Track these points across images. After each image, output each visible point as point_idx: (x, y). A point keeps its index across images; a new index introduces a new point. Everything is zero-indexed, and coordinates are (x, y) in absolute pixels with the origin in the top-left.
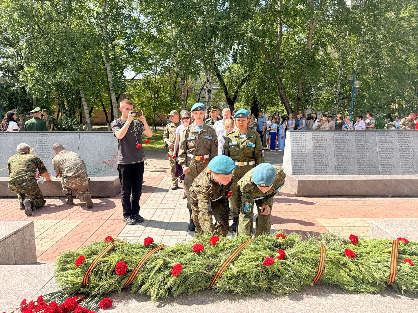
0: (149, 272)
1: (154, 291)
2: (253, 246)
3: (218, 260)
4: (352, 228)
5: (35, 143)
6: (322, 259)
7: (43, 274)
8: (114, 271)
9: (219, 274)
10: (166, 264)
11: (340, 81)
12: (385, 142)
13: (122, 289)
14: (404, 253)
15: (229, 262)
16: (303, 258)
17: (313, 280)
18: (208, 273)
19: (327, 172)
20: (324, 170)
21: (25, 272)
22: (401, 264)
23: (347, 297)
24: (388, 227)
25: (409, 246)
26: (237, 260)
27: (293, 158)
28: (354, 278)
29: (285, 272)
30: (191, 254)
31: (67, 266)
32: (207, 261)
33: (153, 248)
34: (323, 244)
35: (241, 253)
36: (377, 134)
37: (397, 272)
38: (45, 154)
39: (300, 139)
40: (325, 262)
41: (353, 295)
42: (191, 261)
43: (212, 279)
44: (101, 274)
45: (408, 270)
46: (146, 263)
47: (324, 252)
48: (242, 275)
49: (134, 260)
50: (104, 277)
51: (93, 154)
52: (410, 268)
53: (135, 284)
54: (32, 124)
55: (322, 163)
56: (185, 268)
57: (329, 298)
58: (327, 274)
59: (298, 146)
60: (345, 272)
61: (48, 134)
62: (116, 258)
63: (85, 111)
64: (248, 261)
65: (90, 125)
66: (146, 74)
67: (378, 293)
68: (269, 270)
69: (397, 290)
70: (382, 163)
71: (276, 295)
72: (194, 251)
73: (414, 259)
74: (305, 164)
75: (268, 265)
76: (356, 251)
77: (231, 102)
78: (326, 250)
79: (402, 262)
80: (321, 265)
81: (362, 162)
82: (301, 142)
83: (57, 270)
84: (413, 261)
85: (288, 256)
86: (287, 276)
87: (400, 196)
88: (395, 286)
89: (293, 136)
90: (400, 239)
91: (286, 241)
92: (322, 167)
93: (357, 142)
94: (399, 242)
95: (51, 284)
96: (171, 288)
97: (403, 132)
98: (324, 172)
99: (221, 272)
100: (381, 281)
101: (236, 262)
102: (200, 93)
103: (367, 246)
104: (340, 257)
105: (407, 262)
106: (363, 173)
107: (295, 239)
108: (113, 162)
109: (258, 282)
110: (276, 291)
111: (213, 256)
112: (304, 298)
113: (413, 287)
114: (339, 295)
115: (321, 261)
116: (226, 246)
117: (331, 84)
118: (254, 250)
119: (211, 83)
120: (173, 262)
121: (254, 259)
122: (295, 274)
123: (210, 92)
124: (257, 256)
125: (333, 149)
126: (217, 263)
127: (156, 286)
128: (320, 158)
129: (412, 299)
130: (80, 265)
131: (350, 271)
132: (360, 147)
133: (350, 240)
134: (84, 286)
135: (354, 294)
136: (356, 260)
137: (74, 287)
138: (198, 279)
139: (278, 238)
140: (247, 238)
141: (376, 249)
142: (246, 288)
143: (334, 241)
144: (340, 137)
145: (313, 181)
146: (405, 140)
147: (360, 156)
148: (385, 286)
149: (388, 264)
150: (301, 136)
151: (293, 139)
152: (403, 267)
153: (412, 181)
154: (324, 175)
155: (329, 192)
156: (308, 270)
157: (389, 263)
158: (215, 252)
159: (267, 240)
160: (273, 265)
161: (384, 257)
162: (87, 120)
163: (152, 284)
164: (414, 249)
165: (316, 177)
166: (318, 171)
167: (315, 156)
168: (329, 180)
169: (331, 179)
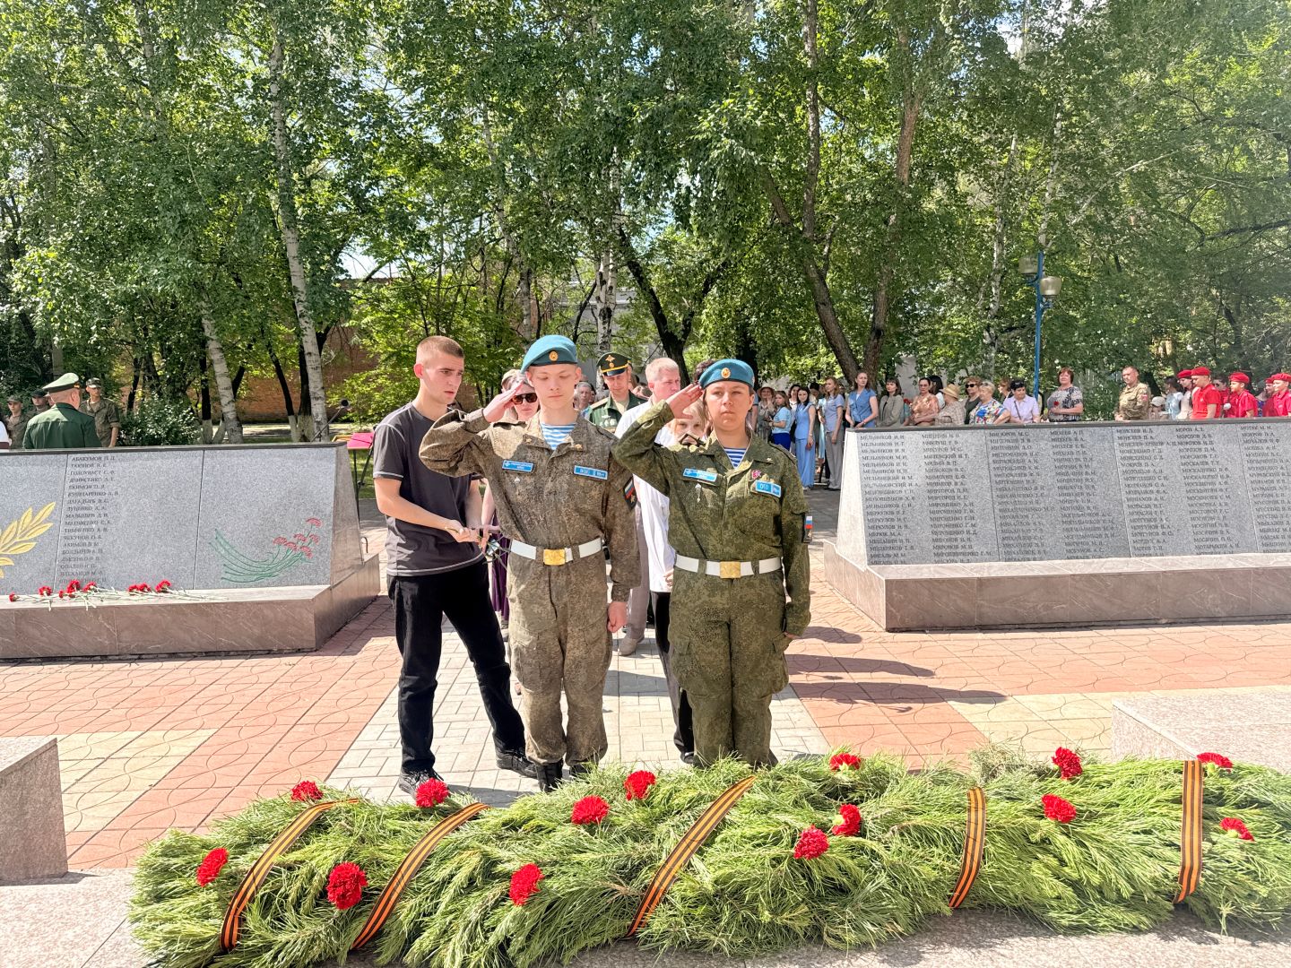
0: (437, 894)
1: (453, 956)
2: (760, 797)
3: (655, 845)
4: (1056, 724)
5: (60, 488)
6: (976, 831)
7: (91, 911)
8: (323, 894)
9: (657, 891)
10: (489, 864)
11: (998, 277)
12: (1142, 458)
13: (350, 952)
14: (1219, 799)
15: (689, 851)
16: (917, 827)
17: (949, 896)
18: (623, 889)
19: (973, 554)
20: (963, 547)
21: (33, 907)
22: (1214, 837)
23: (1055, 945)
24: (1166, 721)
25: (1235, 778)
26: (713, 842)
27: (867, 514)
28: (1075, 885)
29: (864, 876)
30: (569, 829)
31: (171, 885)
32: (618, 851)
33: (445, 814)
34: (974, 783)
35: (724, 821)
36: (1117, 435)
37: (1205, 860)
38: (93, 519)
39: (886, 455)
40: (985, 838)
41: (1073, 939)
42: (568, 853)
43: (635, 908)
44: (281, 906)
45: (1237, 855)
46: (427, 863)
47: (980, 806)
48: (731, 892)
49: (386, 856)
50: (290, 915)
51: (247, 517)
52: (1242, 848)
53: (393, 935)
54: (51, 427)
55: (956, 526)
56: (549, 877)
57: (1002, 951)
58: (993, 877)
59: (883, 475)
60: (1047, 866)
61: (102, 455)
62: (329, 852)
63: (218, 380)
64: (748, 846)
65: (235, 423)
66: (410, 264)
67: (1150, 931)
68: (815, 871)
69: (1206, 917)
70: (1134, 521)
71: (837, 949)
72: (578, 822)
73: (1251, 818)
74: (905, 532)
75: (811, 857)
76: (1077, 799)
77: (673, 345)
78: (985, 800)
79: (1216, 831)
80: (974, 849)
81: (1077, 519)
82: (892, 465)
83: (136, 898)
84: (1249, 826)
85: (870, 825)
86: (870, 888)
87: (1194, 621)
88: (1199, 907)
89: (866, 445)
90: (1205, 757)
91: (863, 777)
92: (956, 540)
93: (1060, 460)
94: (1204, 765)
95: (118, 944)
96: (508, 941)
97: (1193, 427)
98: (964, 554)
99: (665, 885)
100: (1157, 892)
101: (710, 850)
102: (579, 318)
103: (1110, 783)
104: (1030, 820)
105: (1232, 827)
106: (1079, 554)
107: (888, 769)
108: (308, 540)
109: (782, 912)
110: (837, 938)
111: (637, 835)
112: (926, 956)
113: (1254, 906)
114: (1031, 942)
115: (972, 835)
116: (679, 800)
117: (972, 287)
118: (766, 809)
119: (611, 288)
120: (513, 858)
121: (766, 837)
122: (894, 881)
123: (610, 316)
124: (774, 829)
125: (986, 482)
126: (650, 857)
127: (459, 939)
128: (948, 512)
129: (1253, 945)
130: (212, 881)
131: (1062, 862)
132: (1067, 474)
133: (1056, 767)
134: (225, 947)
135: (1078, 936)
136: (1078, 829)
137: (193, 954)
138: (593, 909)
139: (836, 769)
140: (741, 773)
141: (1135, 793)
142: (744, 931)
143: (1009, 769)
144: (1006, 444)
145: (930, 581)
146: (1200, 450)
147: (1070, 501)
148: (1170, 906)
149: (1176, 837)
150: (891, 444)
151: (865, 455)
152: (1219, 845)
153: (1225, 574)
154: (962, 561)
155: (981, 616)
156: (933, 865)
157: (1178, 834)
158: (643, 820)
159: (804, 775)
160: (827, 854)
161: (1162, 815)
162: (225, 410)
163: (445, 933)
164: (1249, 787)
165: (940, 570)
166: (944, 551)
167: (933, 505)
168: (979, 579)
169: (986, 575)
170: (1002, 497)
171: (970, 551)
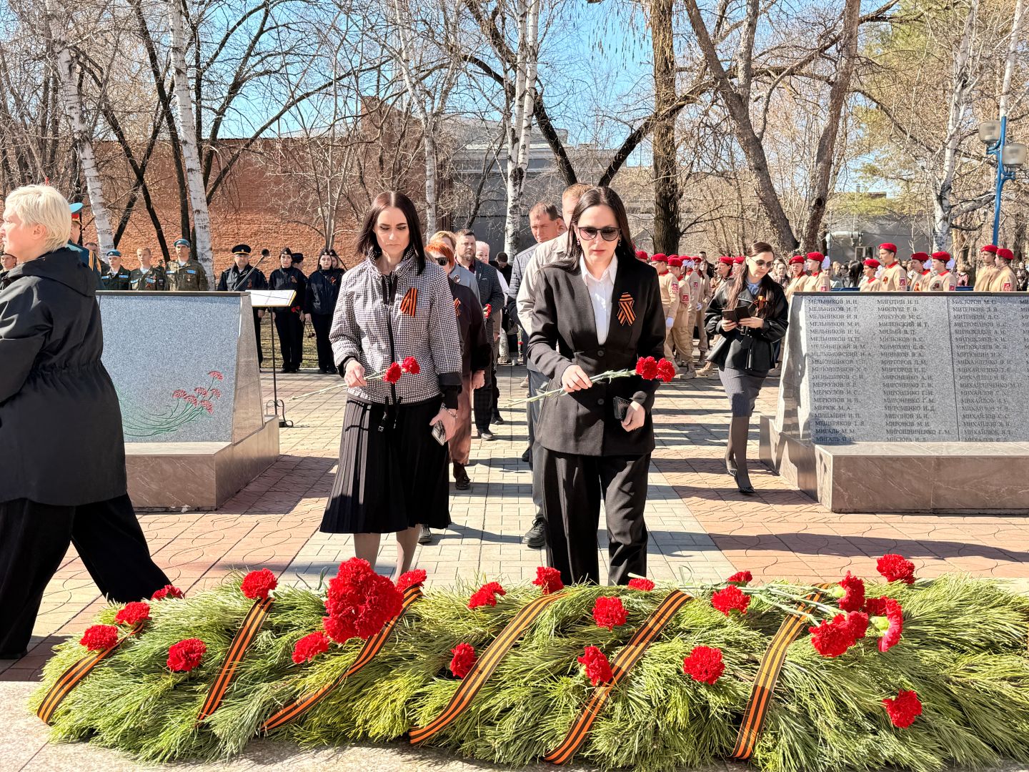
19: (929, 432)
20: (919, 424)
27: (815, 384)
39: (836, 321)
51: (144, 368)
55: (913, 401)
59: (832, 343)
74: (854, 406)
82: (843, 332)
89: (815, 309)
93: (1028, 333)
98: (920, 432)
119: (525, 147)
125: (947, 354)
128: (905, 385)
144: (970, 313)
145: (882, 458)
150: (841, 309)
154: (917, 440)
155: (937, 498)
165: (893, 448)
166: (898, 428)
167: (888, 377)
168: (938, 458)
169: (944, 454)
170: (965, 371)
171: (926, 429)
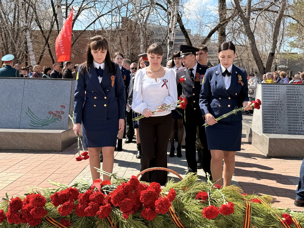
20: (299, 128)
27: (264, 114)
39: (272, 93)
51: (39, 104)
55: (297, 120)
59: (270, 100)
63: (31, 61)
74: (278, 122)
82: (274, 97)
89: (265, 89)
92: (297, 126)
108: (61, 113)
119: (173, 34)
128: (294, 115)
145: (286, 140)
150: (274, 89)
151: (264, 93)
154: (298, 133)
165: (290, 136)
166: (292, 129)
167: (289, 112)
171: (301, 130)
